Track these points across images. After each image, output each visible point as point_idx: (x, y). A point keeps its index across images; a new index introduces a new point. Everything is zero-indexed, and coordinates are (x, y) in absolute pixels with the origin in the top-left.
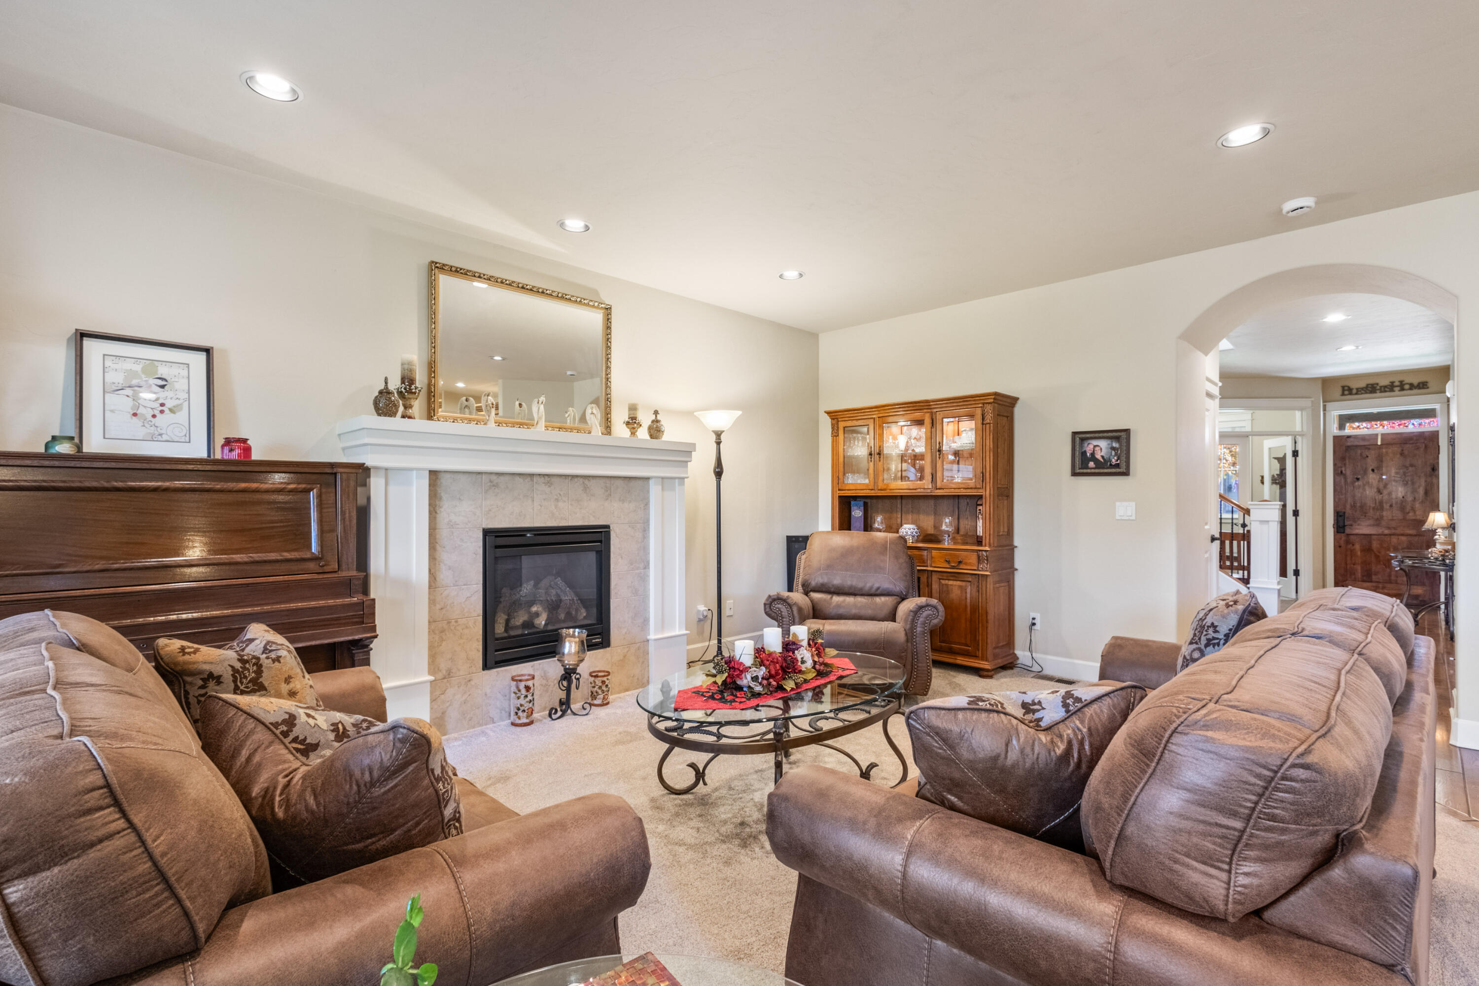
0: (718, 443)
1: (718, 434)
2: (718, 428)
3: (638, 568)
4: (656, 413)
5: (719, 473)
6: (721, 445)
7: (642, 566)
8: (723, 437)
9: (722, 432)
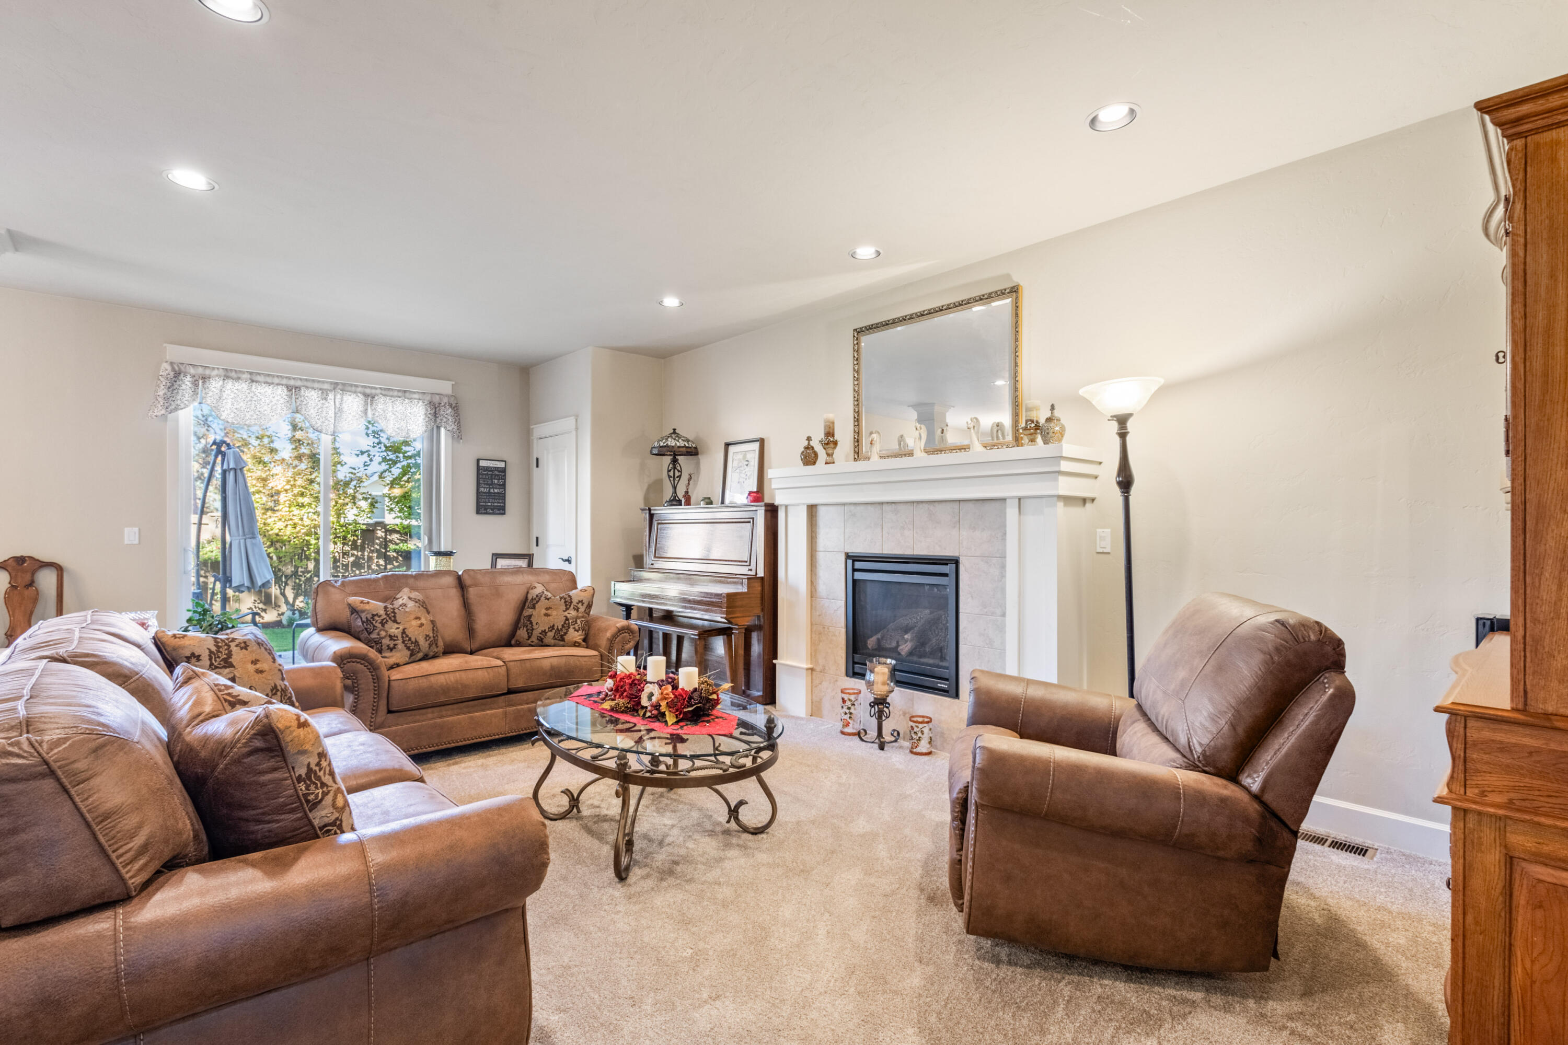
0: (1123, 435)
1: (1122, 421)
2: (1122, 410)
3: (993, 614)
4: (1053, 408)
5: (1126, 483)
6: (1128, 438)
7: (998, 611)
8: (1130, 425)
9: (1130, 415)
